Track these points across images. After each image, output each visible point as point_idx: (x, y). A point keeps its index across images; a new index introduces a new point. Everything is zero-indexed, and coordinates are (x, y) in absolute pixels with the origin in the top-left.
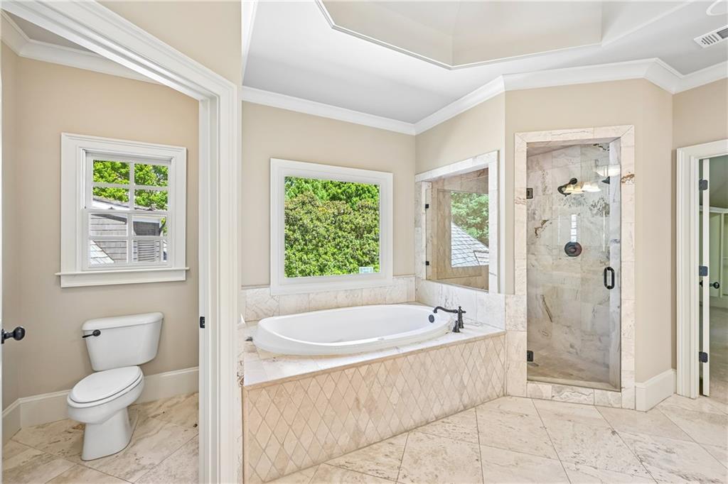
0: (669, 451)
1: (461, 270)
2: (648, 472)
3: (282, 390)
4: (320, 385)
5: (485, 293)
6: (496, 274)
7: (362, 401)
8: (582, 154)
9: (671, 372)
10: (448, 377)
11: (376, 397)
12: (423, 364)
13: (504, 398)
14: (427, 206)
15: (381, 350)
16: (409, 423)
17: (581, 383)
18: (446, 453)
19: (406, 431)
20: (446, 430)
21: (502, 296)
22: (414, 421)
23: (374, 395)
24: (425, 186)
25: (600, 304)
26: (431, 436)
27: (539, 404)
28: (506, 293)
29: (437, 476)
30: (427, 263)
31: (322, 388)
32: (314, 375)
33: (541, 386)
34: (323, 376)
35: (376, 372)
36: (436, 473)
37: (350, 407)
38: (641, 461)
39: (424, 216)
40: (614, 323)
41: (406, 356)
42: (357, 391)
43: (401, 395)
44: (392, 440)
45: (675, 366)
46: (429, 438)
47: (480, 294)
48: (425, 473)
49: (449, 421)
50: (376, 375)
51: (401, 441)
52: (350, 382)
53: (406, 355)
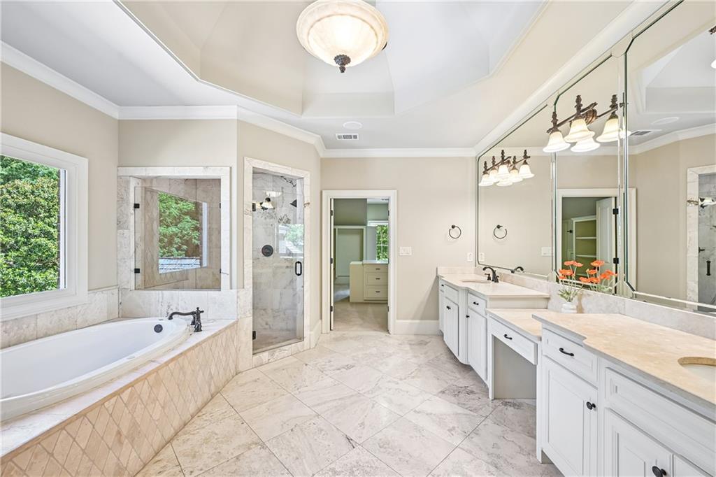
0: (330, 361)
1: (168, 276)
2: (327, 375)
3: (13, 469)
4: (71, 436)
5: (217, 292)
6: (229, 273)
7: (124, 432)
8: (274, 181)
9: (320, 321)
10: (201, 373)
11: (138, 420)
12: (182, 368)
13: (237, 376)
14: (137, 206)
15: (136, 369)
16: (169, 432)
17: (283, 344)
18: (216, 434)
19: (169, 442)
20: (206, 420)
21: (234, 291)
22: (174, 429)
23: (137, 419)
24: (133, 183)
25: (285, 288)
26: (195, 432)
27: (263, 368)
28: (237, 288)
29: (219, 452)
30: (137, 271)
31: (74, 439)
32: (63, 426)
33: (261, 355)
34: (77, 421)
35: (139, 393)
36: (217, 451)
37: (110, 445)
38: (322, 372)
39: (132, 217)
40: (299, 297)
41: (168, 365)
42: (118, 423)
43: (163, 407)
44: (157, 458)
45: (321, 318)
46: (193, 434)
47: (212, 294)
48: (208, 457)
49: (204, 413)
50: (139, 395)
51: (168, 452)
52: (111, 415)
53: (167, 363)
